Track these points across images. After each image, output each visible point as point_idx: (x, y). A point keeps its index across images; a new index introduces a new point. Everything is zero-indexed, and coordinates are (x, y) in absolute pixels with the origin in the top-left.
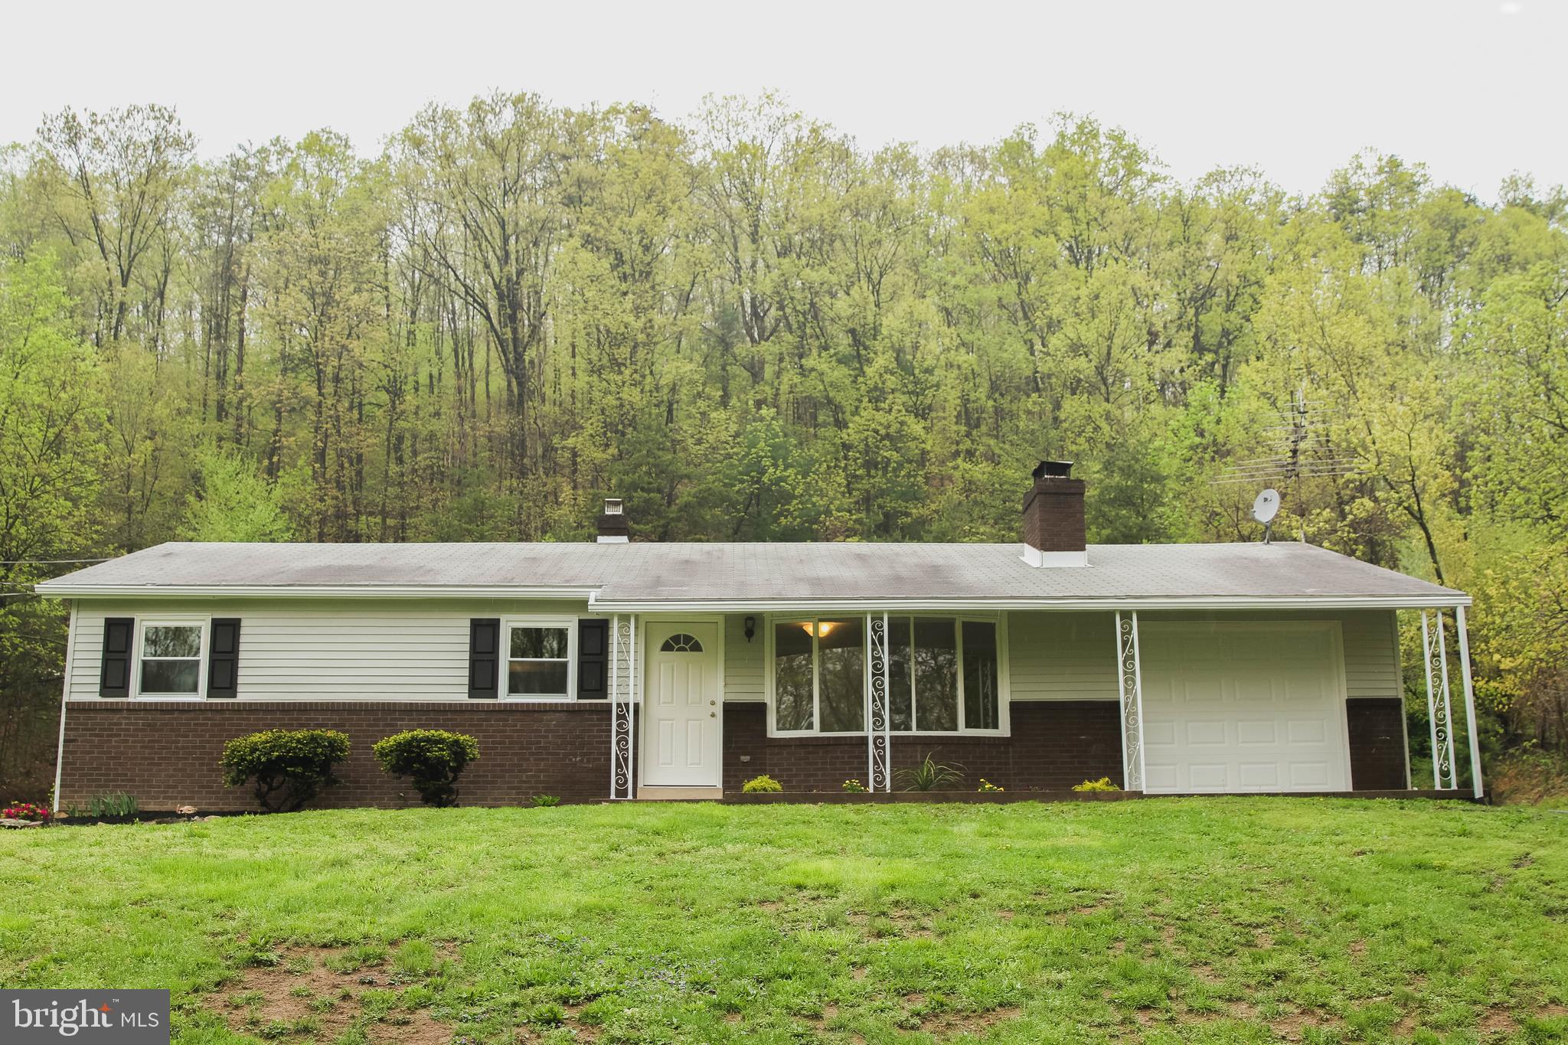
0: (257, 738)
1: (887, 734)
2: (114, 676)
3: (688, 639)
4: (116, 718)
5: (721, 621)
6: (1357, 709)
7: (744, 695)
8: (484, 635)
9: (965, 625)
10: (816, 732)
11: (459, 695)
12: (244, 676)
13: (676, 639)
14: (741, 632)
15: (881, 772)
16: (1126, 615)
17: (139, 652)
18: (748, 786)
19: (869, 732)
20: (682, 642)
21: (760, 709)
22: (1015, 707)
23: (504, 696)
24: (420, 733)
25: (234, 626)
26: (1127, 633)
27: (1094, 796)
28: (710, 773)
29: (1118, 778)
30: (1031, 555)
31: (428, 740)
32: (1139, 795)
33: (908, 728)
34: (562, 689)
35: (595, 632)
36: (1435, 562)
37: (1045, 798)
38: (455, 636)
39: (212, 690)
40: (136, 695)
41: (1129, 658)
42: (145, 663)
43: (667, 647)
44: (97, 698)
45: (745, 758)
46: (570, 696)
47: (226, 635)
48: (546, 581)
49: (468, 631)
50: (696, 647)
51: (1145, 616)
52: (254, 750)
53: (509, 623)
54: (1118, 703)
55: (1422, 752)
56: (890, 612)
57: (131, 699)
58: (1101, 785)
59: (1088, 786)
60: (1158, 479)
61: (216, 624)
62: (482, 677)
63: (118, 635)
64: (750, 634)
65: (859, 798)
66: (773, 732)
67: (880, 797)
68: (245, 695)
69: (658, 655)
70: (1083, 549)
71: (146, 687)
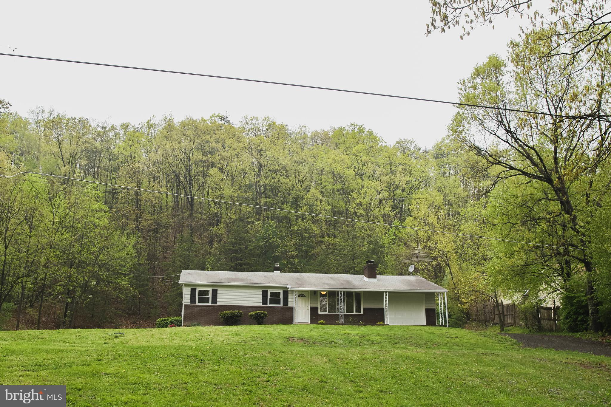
0: (227, 312)
1: (343, 313)
2: (193, 300)
3: (303, 295)
4: (193, 308)
5: (310, 292)
6: (427, 310)
7: (314, 306)
8: (265, 293)
9: (355, 293)
10: (327, 313)
11: (260, 304)
12: (218, 300)
13: (301, 294)
14: (313, 294)
15: (342, 320)
16: (386, 292)
17: (198, 295)
18: (319, 322)
19: (340, 313)
21: (317, 308)
22: (364, 309)
23: (269, 305)
24: (260, 312)
25: (216, 290)
26: (386, 296)
27: (380, 325)
28: (308, 320)
29: (384, 322)
30: (366, 279)
31: (261, 313)
32: (388, 325)
33: (346, 312)
34: (280, 304)
35: (286, 293)
36: (452, 276)
37: (372, 325)
38: (259, 293)
39: (213, 303)
41: (386, 300)
42: (199, 297)
45: (314, 317)
46: (281, 305)
47: (215, 292)
48: (276, 283)
49: (262, 292)
50: (305, 296)
51: (389, 292)
52: (228, 314)
53: (269, 291)
54: (384, 308)
55: (438, 319)
56: (344, 291)
57: (196, 304)
58: (381, 323)
59: (379, 323)
60: (383, 247)
61: (213, 290)
62: (264, 301)
63: (193, 291)
64: (315, 294)
65: (339, 324)
66: (319, 313)
67: (342, 324)
68: (219, 304)
69: (298, 297)
70: (376, 278)
71: (199, 302)
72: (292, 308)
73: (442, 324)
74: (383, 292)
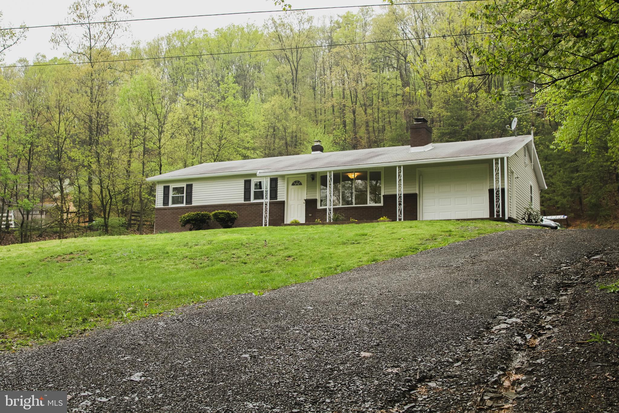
1: (332, 207)
2: (166, 202)
3: (299, 182)
4: (165, 211)
5: (306, 175)
6: (492, 192)
7: (311, 197)
8: (247, 183)
9: (370, 172)
11: (242, 201)
12: (194, 199)
13: (295, 182)
14: (311, 179)
15: (330, 216)
16: (400, 166)
17: (171, 194)
20: (297, 183)
21: (315, 200)
22: (384, 197)
23: (252, 201)
26: (400, 172)
33: (352, 204)
35: (274, 181)
38: (240, 185)
39: (187, 203)
40: (171, 205)
41: (400, 180)
42: (173, 197)
43: (293, 184)
44: (163, 207)
45: (310, 215)
47: (190, 187)
49: (243, 183)
50: (301, 184)
51: (405, 166)
54: (396, 195)
56: (334, 171)
57: (169, 206)
59: (381, 219)
61: (187, 186)
62: (247, 196)
63: (166, 190)
64: (313, 179)
66: (318, 208)
68: (194, 204)
69: (291, 187)
71: (173, 203)
72: (283, 203)
73: (498, 215)
74: (395, 167)
